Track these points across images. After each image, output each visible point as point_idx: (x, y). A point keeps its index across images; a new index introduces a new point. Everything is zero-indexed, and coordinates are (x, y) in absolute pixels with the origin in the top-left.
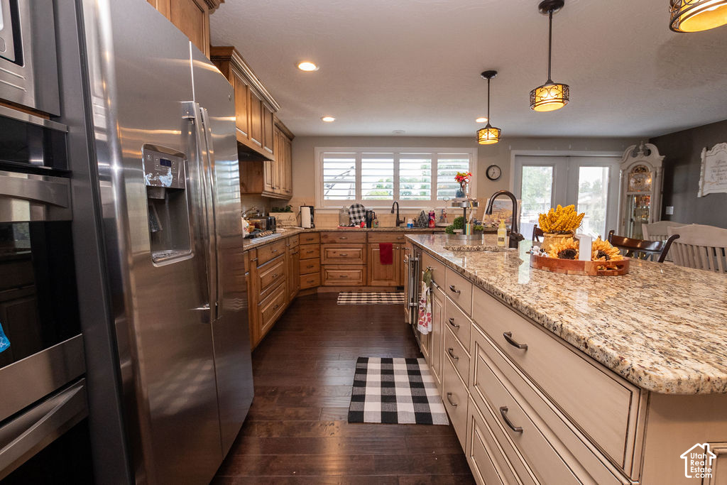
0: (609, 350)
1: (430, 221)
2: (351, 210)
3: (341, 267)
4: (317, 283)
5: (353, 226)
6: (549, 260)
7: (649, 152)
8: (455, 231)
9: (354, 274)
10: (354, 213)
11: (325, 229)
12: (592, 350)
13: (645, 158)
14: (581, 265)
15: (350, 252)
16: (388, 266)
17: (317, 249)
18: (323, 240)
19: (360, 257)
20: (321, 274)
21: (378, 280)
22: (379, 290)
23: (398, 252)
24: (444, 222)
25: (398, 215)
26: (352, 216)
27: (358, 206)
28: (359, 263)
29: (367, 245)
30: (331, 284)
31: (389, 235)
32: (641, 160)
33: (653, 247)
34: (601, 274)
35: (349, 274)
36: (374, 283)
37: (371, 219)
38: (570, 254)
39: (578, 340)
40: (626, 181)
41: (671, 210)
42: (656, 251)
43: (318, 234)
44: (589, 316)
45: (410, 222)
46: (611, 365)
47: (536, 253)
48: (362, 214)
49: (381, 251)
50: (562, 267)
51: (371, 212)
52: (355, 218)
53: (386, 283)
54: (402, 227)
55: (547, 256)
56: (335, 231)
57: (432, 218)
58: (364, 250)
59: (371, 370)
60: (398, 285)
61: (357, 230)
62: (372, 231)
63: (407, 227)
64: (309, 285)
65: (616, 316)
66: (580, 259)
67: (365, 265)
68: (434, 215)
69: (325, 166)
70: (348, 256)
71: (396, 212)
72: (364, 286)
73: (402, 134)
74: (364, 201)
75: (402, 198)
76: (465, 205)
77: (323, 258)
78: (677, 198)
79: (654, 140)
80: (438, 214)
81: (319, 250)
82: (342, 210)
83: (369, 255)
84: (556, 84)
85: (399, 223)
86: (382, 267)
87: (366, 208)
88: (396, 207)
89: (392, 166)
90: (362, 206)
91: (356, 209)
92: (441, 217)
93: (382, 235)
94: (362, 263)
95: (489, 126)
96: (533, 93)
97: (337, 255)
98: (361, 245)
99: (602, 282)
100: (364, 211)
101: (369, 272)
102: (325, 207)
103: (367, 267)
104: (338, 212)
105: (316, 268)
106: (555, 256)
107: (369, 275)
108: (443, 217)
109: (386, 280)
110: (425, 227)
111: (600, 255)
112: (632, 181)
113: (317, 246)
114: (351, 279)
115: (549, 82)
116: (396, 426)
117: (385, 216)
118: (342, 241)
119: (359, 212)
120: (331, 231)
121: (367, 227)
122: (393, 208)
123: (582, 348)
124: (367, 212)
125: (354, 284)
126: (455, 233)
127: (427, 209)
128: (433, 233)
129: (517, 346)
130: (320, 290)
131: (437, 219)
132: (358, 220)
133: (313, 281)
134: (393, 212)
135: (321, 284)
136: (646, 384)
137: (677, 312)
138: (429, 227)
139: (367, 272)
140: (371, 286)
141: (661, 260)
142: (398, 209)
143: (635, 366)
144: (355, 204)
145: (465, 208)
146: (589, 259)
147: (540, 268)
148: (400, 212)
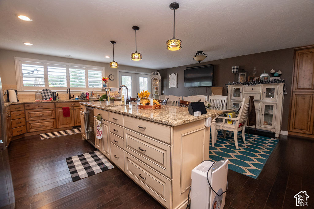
0: (166, 121)
1: (87, 96)
2: (43, 92)
3: (40, 121)
4: (24, 131)
5: (46, 100)
6: (143, 106)
7: (157, 74)
8: (103, 100)
9: (48, 124)
10: (44, 93)
11: (27, 102)
12: (163, 122)
13: (157, 76)
14: (151, 107)
15: (46, 113)
16: (68, 118)
17: (23, 113)
18: (26, 108)
19: (51, 115)
20: (26, 127)
21: (63, 125)
22: (63, 129)
23: (72, 111)
24: (93, 97)
25: (70, 94)
26: (43, 95)
27: (47, 90)
28: (51, 118)
29: (55, 109)
30: (34, 131)
31: (67, 104)
32: (156, 76)
33: (164, 101)
34: (156, 109)
35: (45, 124)
36: (60, 127)
37: (56, 96)
38: (148, 104)
39: (159, 121)
40: (152, 83)
41: (163, 92)
42: (165, 102)
43: (23, 105)
44: (159, 117)
45: (77, 97)
46: (167, 124)
47: (139, 105)
48: (49, 94)
49: (63, 111)
50: (147, 108)
51: (56, 93)
52: (45, 96)
53: (67, 126)
54: (73, 100)
55: (142, 105)
56: (35, 103)
57: (87, 95)
58: (54, 112)
59: (75, 161)
60: (74, 126)
61: (48, 101)
62: (57, 102)
63: (76, 99)
64: (19, 133)
65: (164, 116)
66: (151, 105)
67: (55, 118)
68: (88, 94)
69: (23, 68)
70: (44, 115)
71: (69, 93)
72: (55, 128)
73: (70, 57)
74: (50, 87)
75: (71, 86)
76: (107, 90)
77: (27, 118)
78: (165, 88)
79: (158, 71)
80: (90, 94)
81: (25, 113)
82: (37, 92)
83: (57, 113)
84: (139, 53)
85: (70, 98)
86: (64, 118)
87: (52, 91)
88: (69, 91)
89: (65, 71)
90: (49, 90)
91: (45, 92)
92: (92, 95)
93: (63, 103)
94: (53, 118)
95: (114, 61)
96: (132, 54)
97: (37, 115)
98: (52, 109)
99: (157, 110)
100: (50, 92)
101: (57, 121)
102: (25, 90)
103: (56, 120)
104: (34, 93)
105: (23, 123)
106: (144, 105)
107: (57, 123)
108: (92, 94)
109: (67, 124)
110: (85, 99)
111: (155, 104)
112: (154, 83)
113: (23, 112)
114: (47, 126)
115: (136, 52)
116: (95, 175)
117: (64, 94)
118: (39, 108)
119: (47, 93)
120: (32, 103)
121: (54, 100)
122: (68, 91)
123: (160, 122)
124: (53, 93)
125: (49, 129)
126: (104, 101)
127: (85, 92)
128: (89, 101)
129: (143, 128)
130: (26, 135)
131: (90, 96)
132: (47, 97)
133: (21, 131)
134: (67, 93)
135: (27, 132)
136: (173, 125)
137: (173, 114)
138: (86, 99)
139: (56, 122)
140: (59, 128)
141: (166, 105)
142: (70, 92)
143: (171, 122)
144: (45, 89)
145: (107, 91)
146: (153, 105)
147: (141, 109)
148: (71, 93)
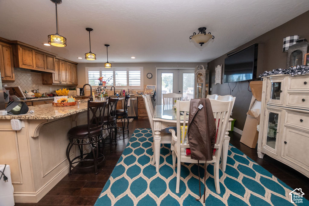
2: (97, 89)
10: (98, 90)
13: (201, 70)
27: (99, 88)
40: (197, 79)
41: (211, 89)
45: (118, 93)
71: (113, 90)
78: (212, 85)
82: (94, 89)
85: (115, 94)
108: (129, 91)
122: (111, 88)
148: (115, 90)
